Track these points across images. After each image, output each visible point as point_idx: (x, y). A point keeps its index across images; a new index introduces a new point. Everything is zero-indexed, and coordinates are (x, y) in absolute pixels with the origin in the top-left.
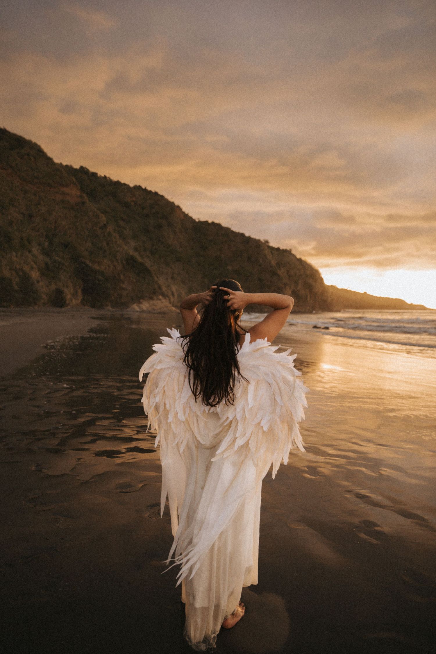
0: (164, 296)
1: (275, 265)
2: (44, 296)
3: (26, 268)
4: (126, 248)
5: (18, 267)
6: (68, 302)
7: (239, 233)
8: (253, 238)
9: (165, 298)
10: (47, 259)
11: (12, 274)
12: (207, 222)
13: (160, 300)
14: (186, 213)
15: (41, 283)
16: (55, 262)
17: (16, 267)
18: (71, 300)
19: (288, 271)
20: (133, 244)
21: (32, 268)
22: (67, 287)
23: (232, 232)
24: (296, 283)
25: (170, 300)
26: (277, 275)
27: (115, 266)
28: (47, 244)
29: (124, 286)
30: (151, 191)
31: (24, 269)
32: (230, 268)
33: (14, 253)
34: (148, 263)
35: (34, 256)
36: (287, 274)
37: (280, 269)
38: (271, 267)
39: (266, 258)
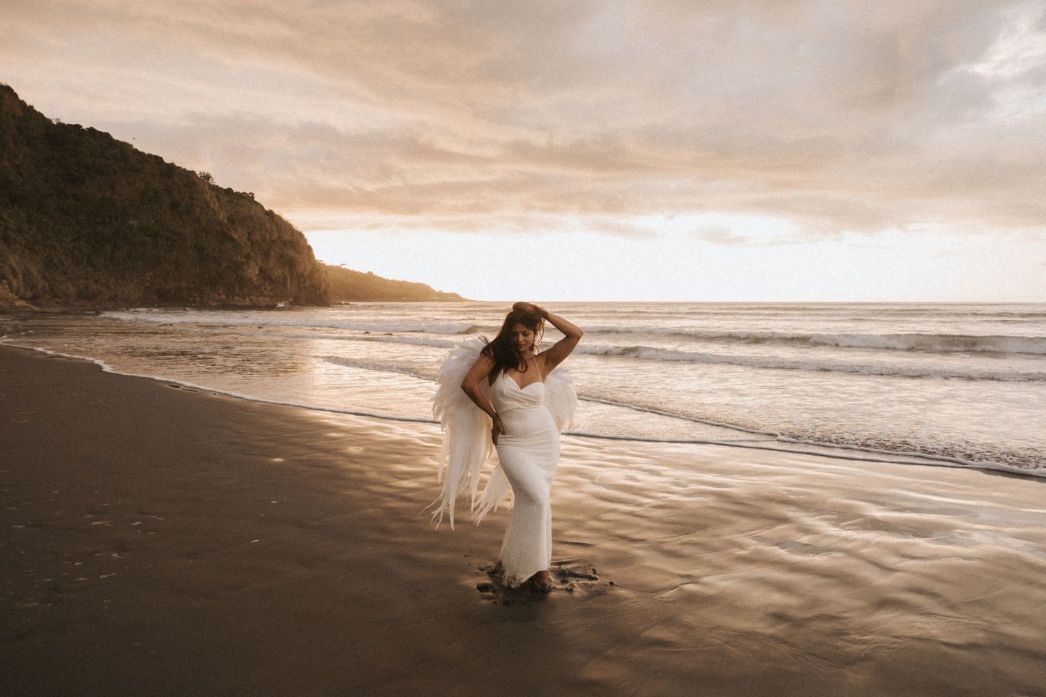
1: (225, 221)
7: (150, 155)
8: (179, 168)
12: (78, 127)
19: (250, 234)
23: (136, 151)
24: (266, 255)
25: (10, 284)
26: (230, 239)
32: (133, 222)
36: (249, 238)
37: (235, 229)
38: (220, 224)
39: (208, 207)
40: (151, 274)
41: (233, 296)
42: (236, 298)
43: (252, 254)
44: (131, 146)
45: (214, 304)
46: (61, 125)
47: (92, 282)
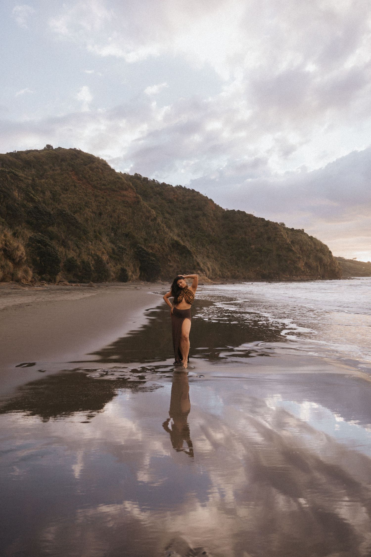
0: (202, 270)
1: (290, 243)
2: (112, 274)
3: (99, 253)
4: (171, 235)
5: (93, 252)
6: (129, 278)
7: (260, 218)
8: (271, 222)
9: (203, 273)
10: (113, 246)
11: (89, 258)
12: (234, 210)
13: (198, 274)
14: (217, 204)
15: (110, 264)
16: (120, 247)
17: (92, 253)
18: (132, 276)
19: (301, 248)
20: (176, 231)
21: (103, 253)
22: (129, 266)
23: (255, 217)
24: (308, 257)
25: (206, 273)
26: (291, 250)
27: (163, 249)
28: (113, 234)
29: (171, 264)
30: (189, 189)
31: (98, 254)
32: (253, 246)
33: (90, 243)
34: (188, 245)
35: (104, 244)
36: (301, 250)
37: (294, 246)
38: (287, 244)
39: (283, 237)
40: (259, 267)
41: (293, 276)
42: (294, 276)
43: (301, 257)
44: (253, 215)
45: (284, 279)
46: (228, 211)
47: (236, 272)
